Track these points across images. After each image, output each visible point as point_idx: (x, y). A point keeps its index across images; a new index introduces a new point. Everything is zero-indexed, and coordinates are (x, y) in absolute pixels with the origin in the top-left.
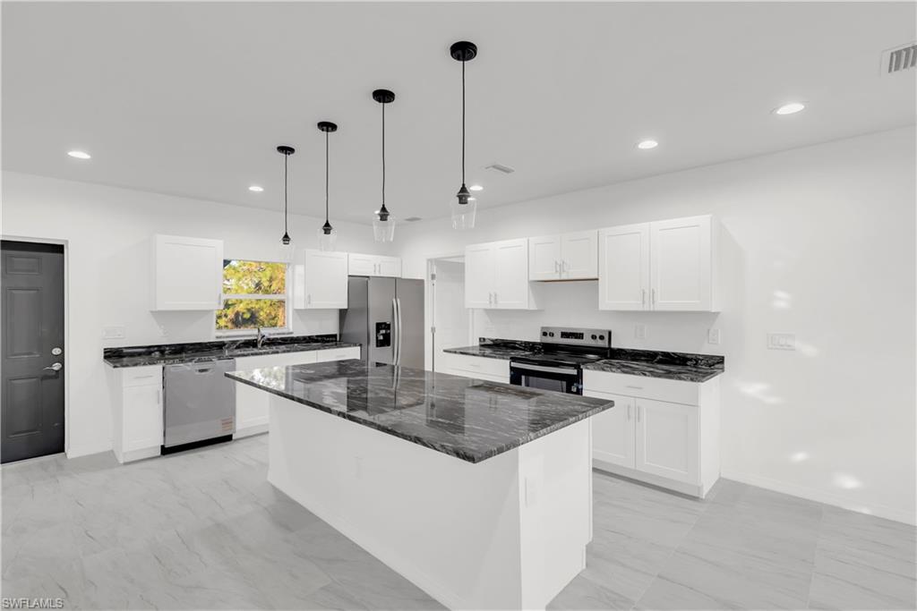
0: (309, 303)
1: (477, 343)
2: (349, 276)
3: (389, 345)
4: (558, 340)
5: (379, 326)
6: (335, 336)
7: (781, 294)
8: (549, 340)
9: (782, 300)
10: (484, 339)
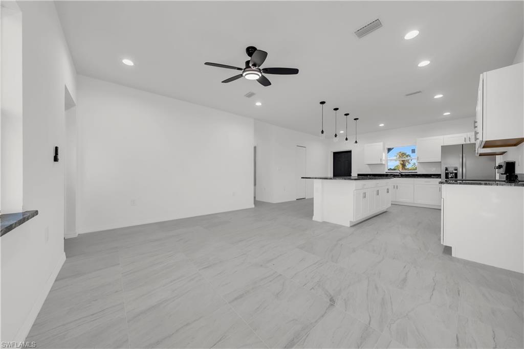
6: (441, 174)
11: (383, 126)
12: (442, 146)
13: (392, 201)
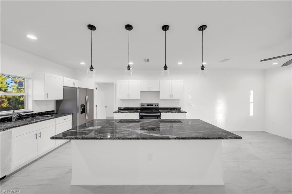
0: (47, 97)
1: (118, 109)
2: (64, 86)
3: (84, 112)
4: (146, 106)
5: (82, 106)
6: (54, 111)
7: (190, 96)
8: (143, 107)
9: (190, 97)
10: (120, 108)
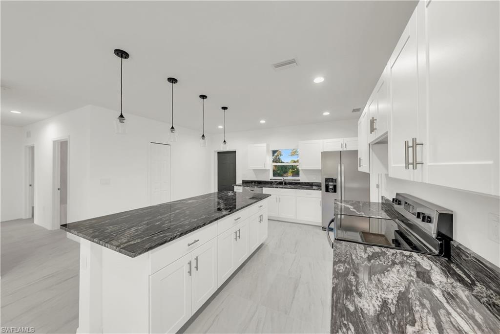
5: (327, 180)
11: (264, 123)
12: (322, 153)
13: (268, 216)
